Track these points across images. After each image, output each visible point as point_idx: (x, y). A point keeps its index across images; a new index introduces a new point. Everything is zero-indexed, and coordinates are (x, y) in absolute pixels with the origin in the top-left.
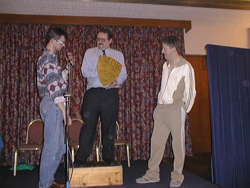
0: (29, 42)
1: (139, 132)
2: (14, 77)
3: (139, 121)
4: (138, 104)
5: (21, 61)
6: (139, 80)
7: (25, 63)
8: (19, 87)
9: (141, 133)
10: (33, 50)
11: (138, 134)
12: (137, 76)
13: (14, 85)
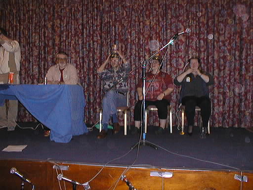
0: (110, 6)
1: (222, 98)
2: (97, 41)
3: (222, 86)
4: (222, 68)
5: (103, 25)
6: (223, 42)
7: (106, 27)
8: (101, 50)
9: (224, 99)
10: (113, 13)
11: (221, 100)
12: (222, 38)
13: (97, 49)
